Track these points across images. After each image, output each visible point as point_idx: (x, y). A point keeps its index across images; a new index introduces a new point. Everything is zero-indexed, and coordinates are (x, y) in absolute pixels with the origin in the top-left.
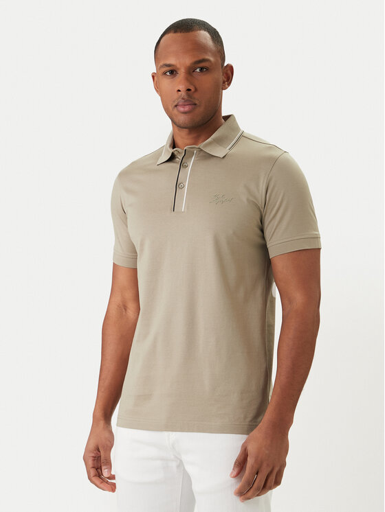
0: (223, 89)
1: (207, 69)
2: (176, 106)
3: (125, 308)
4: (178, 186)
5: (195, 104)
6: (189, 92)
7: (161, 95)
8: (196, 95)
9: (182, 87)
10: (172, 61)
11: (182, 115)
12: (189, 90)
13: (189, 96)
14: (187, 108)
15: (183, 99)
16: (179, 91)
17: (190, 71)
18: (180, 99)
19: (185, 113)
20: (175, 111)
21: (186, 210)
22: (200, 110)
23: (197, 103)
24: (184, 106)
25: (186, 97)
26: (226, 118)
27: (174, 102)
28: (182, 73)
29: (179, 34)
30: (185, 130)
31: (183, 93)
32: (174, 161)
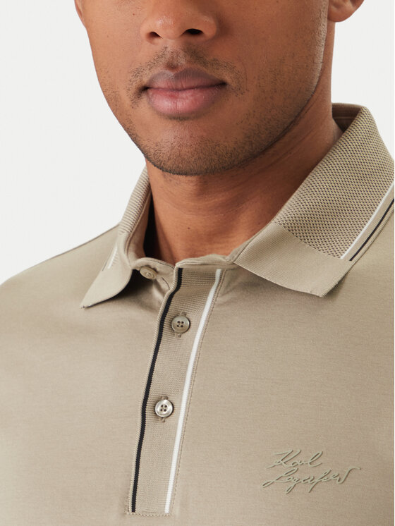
0: (334, 18)
2: (145, 89)
4: (149, 406)
5: (223, 84)
6: (194, 40)
7: (87, 26)
8: (224, 52)
11: (170, 124)
12: (194, 32)
13: (194, 54)
14: (184, 102)
15: (171, 66)
16: (154, 35)
18: (159, 69)
19: (178, 117)
20: (144, 109)
21: (177, 511)
23: (227, 78)
24: (174, 91)
25: (182, 61)
27: (137, 73)
30: (182, 178)
31: (170, 43)
32: (144, 298)
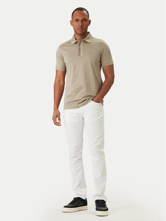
1: (86, 21)
3: (60, 81)
4: (79, 50)
8: (83, 27)
9: (80, 25)
10: (78, 18)
12: (82, 25)
17: (82, 21)
19: (80, 31)
20: (78, 30)
22: (84, 30)
24: (80, 29)
26: (88, 32)
27: (77, 28)
28: (80, 21)
29: (79, 11)
31: (80, 26)
32: (77, 43)
